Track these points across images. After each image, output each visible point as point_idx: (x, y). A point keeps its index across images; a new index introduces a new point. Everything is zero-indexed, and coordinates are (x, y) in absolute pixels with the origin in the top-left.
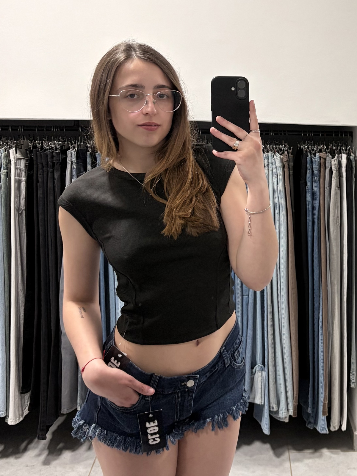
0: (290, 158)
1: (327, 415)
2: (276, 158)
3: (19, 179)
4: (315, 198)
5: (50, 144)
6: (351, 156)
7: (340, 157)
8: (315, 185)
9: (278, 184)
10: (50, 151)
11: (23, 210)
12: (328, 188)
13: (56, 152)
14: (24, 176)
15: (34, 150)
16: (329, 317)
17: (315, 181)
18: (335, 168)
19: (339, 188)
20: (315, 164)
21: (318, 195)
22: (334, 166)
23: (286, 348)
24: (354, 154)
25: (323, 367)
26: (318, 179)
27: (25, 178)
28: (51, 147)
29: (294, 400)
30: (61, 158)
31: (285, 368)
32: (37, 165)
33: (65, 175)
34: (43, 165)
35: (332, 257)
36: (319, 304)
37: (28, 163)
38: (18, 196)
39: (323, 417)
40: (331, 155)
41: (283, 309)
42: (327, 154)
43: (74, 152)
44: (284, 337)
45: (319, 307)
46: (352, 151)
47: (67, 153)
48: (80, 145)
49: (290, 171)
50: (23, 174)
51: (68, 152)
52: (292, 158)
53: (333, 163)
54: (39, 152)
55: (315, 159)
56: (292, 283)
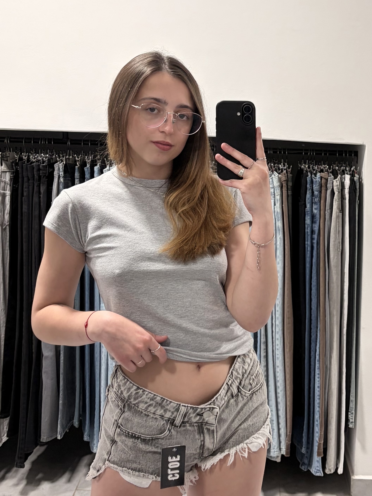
0: (289, 177)
1: (322, 456)
2: (274, 177)
3: (3, 193)
4: (315, 221)
5: (37, 157)
6: (355, 177)
7: (343, 177)
8: (315, 206)
9: (275, 205)
10: (36, 164)
11: (7, 225)
12: (329, 210)
13: (43, 165)
14: (9, 190)
15: (19, 162)
16: (327, 350)
17: (316, 203)
18: (337, 189)
19: (341, 211)
20: (316, 185)
21: (318, 218)
22: (336, 187)
23: (280, 382)
24: (358, 175)
25: (319, 403)
26: (319, 200)
27: (10, 192)
28: (38, 159)
29: (287, 439)
30: (48, 172)
31: (278, 403)
32: (23, 178)
33: (52, 189)
34: (28, 178)
35: (331, 285)
36: (317, 335)
37: (13, 176)
38: (3, 210)
39: (317, 458)
40: (333, 175)
41: (277, 339)
42: (329, 174)
43: (62, 165)
44: (278, 370)
45: (317, 339)
46: (356, 171)
47: (54, 166)
48: (69, 159)
49: (289, 192)
50: (8, 187)
51: (56, 166)
52: (291, 177)
53: (335, 183)
54: (25, 164)
55: (315, 179)
56: (288, 312)
